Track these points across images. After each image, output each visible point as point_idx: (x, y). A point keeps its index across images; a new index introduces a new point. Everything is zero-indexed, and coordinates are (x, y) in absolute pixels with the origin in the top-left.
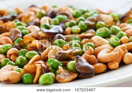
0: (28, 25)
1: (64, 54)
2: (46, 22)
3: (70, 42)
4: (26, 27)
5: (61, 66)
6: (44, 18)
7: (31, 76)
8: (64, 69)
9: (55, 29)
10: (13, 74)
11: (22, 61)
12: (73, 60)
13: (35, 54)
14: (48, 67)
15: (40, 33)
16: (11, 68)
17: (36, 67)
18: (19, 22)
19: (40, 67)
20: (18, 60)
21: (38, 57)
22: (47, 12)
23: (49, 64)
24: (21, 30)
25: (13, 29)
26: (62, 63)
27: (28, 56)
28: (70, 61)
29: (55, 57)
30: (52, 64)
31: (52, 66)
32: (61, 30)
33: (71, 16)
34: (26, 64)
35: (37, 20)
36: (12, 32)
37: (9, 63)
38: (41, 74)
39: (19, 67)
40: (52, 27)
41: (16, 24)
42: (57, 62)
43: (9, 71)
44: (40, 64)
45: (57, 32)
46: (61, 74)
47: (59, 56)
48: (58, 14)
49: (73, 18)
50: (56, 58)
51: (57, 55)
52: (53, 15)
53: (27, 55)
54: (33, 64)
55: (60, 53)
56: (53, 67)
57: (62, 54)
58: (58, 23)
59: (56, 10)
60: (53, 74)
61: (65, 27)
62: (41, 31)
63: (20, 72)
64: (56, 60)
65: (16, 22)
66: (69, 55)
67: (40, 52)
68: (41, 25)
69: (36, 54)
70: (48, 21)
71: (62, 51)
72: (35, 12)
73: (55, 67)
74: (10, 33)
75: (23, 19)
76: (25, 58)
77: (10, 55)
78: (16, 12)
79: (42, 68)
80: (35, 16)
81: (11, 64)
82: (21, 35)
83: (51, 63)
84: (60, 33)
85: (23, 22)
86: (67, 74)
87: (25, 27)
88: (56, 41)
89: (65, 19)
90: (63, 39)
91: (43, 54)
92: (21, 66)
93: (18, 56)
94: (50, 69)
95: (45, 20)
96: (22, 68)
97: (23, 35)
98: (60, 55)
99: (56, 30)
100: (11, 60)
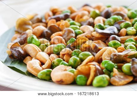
0: (81, 25)
1: (120, 56)
2: (100, 22)
3: (125, 43)
4: (80, 27)
5: (116, 68)
6: (98, 18)
7: (85, 77)
8: (119, 71)
9: (109, 30)
10: (66, 74)
11: (75, 61)
12: (129, 62)
13: (88, 55)
14: (102, 69)
15: (94, 34)
16: (65, 69)
17: (90, 69)
18: (72, 21)
19: (95, 69)
20: (71, 60)
21: (92, 58)
22: (101, 12)
23: (103, 65)
24: (74, 30)
25: (66, 29)
26: (117, 65)
27: (82, 57)
28: (125, 64)
29: (109, 58)
30: (107, 67)
31: (106, 68)
32: (116, 31)
33: (126, 16)
34: (79, 65)
35: (91, 20)
36: (65, 31)
37: (63, 64)
38: (96, 75)
39: (72, 68)
40: (106, 28)
41: (69, 23)
42: (111, 64)
43: (62, 71)
44: (94, 65)
45: (112, 32)
46: (116, 76)
47: (113, 58)
48: (112, 14)
49: (128, 19)
50: (111, 60)
51: (112, 56)
52: (107, 15)
53: (81, 55)
54: (87, 65)
55: (115, 55)
56: (108, 69)
57: (117, 56)
58: (112, 23)
59: (110, 10)
60: (107, 77)
61: (119, 28)
62: (95, 31)
63: (73, 73)
64: (111, 62)
65: (69, 21)
66: (125, 57)
67: (94, 53)
68: (95, 25)
69: (90, 55)
70: (102, 22)
71: (117, 53)
72: (89, 12)
73: (109, 69)
74: (64, 32)
75: (76, 19)
76: (78, 59)
77: (64, 55)
78: (69, 11)
79: (96, 70)
80: (88, 16)
81: (65, 64)
82: (74, 35)
83: (106, 65)
84: (115, 34)
85: (76, 22)
86: (122, 77)
87: (78, 27)
88: (111, 42)
89: (120, 19)
90: (118, 40)
91: (97, 55)
92: (74, 66)
93: (71, 57)
94: (104, 70)
95: (99, 20)
96: (76, 69)
97: (77, 34)
98: (115, 57)
99: (111, 30)
100: (64, 60)
